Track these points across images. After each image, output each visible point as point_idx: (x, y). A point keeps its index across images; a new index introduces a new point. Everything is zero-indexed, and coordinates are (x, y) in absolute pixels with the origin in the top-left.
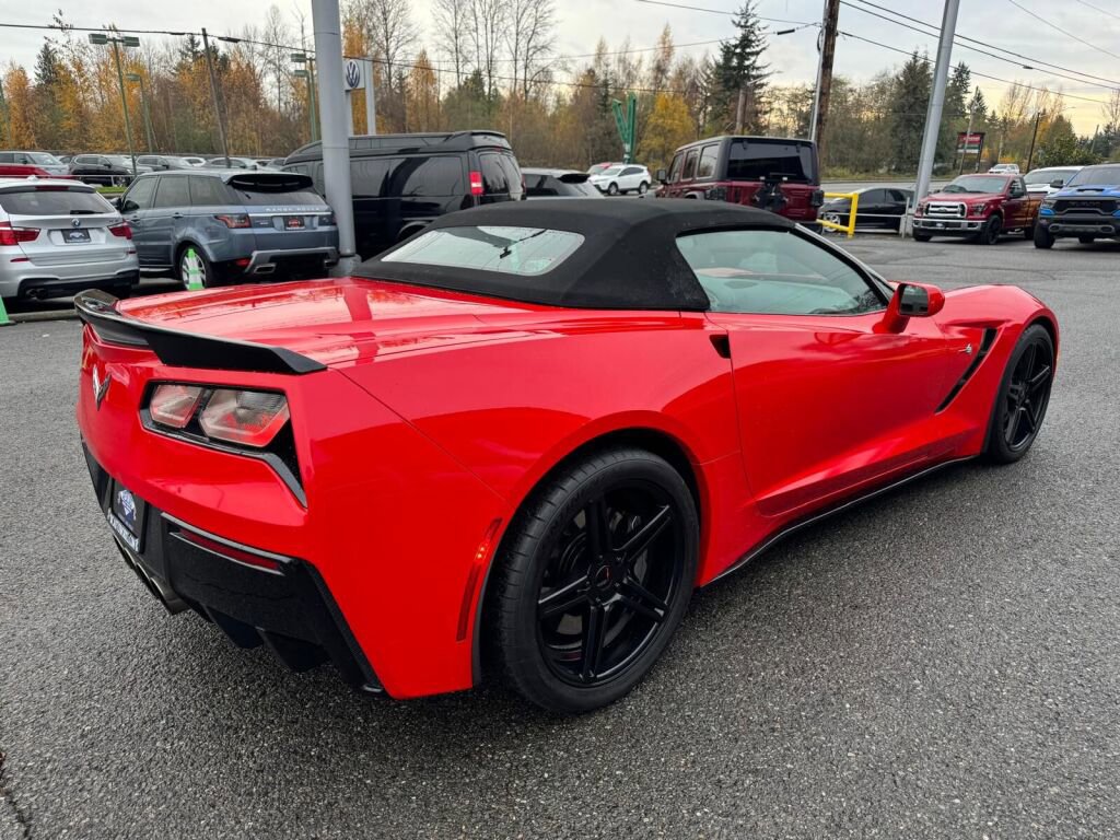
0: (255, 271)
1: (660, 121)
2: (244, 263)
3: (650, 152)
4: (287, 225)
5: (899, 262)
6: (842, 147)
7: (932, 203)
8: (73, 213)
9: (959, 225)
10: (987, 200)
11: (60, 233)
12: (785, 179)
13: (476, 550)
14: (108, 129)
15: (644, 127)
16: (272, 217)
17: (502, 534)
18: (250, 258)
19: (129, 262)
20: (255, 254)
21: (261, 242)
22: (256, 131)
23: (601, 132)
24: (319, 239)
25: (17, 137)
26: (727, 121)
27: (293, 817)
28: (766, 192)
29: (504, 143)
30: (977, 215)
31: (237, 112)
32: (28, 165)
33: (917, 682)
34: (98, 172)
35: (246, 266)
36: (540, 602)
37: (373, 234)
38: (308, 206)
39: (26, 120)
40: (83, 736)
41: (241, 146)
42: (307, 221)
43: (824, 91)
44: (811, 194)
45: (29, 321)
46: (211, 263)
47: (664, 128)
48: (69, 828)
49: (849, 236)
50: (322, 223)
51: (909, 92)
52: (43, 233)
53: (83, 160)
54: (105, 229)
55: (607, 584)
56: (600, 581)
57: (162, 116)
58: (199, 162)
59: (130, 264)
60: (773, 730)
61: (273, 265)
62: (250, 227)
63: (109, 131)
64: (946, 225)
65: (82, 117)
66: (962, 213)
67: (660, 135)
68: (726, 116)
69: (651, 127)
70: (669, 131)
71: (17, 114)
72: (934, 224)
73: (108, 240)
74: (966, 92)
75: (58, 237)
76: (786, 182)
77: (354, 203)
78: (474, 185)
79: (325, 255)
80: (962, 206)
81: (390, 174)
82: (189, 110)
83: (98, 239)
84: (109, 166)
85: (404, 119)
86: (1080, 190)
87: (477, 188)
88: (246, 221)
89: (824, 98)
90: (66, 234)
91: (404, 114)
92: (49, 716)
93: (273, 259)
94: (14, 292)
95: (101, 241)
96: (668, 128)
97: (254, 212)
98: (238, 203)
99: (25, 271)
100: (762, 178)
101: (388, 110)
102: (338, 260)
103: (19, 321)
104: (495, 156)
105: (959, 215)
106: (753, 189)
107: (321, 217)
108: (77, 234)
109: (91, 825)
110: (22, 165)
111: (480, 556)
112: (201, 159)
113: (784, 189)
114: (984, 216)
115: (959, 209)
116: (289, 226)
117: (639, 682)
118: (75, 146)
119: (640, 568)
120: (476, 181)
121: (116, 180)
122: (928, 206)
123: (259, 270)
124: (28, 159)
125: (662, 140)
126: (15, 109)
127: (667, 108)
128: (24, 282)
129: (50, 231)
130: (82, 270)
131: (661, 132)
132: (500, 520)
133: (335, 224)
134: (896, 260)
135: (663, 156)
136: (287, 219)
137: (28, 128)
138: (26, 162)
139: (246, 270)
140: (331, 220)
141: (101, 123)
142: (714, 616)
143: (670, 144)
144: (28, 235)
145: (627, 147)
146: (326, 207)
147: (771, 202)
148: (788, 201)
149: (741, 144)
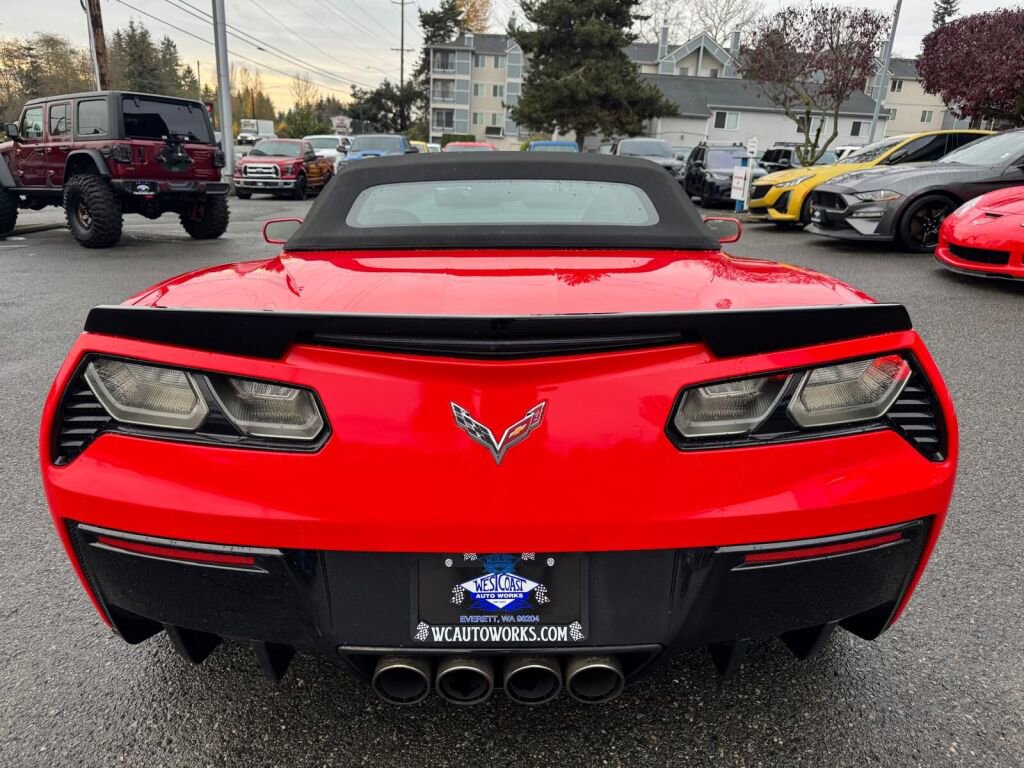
7: (249, 165)
9: (276, 184)
10: (293, 162)
12: (184, 139)
28: (173, 152)
30: (289, 175)
44: (213, 155)
51: (135, 60)
64: (266, 184)
66: (276, 173)
72: (254, 183)
74: (177, 65)
76: (188, 142)
80: (275, 168)
86: (364, 155)
100: (164, 138)
105: (274, 176)
113: (186, 149)
114: (294, 176)
115: (272, 170)
122: (246, 167)
147: (177, 162)
148: (193, 161)
149: (132, 101)
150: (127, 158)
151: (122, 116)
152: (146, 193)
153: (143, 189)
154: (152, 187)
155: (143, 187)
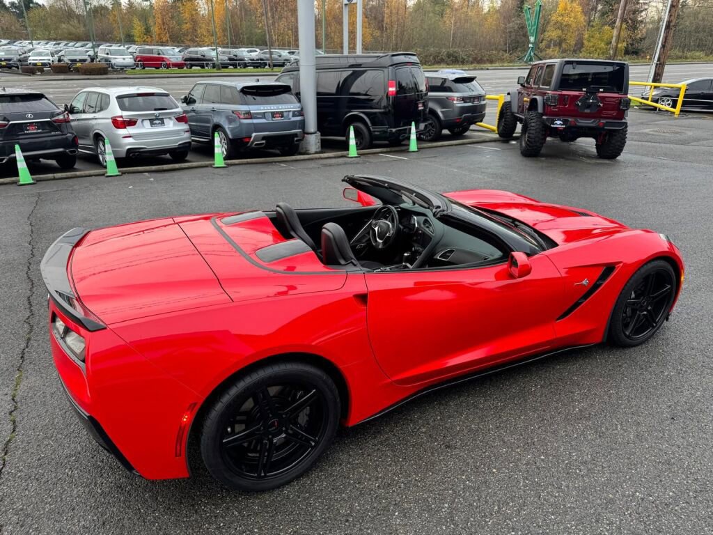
0: (253, 145)
1: (560, 19)
2: (247, 140)
3: (550, 41)
4: (273, 117)
5: (701, 142)
6: (701, 35)
8: (155, 110)
11: (148, 122)
12: (601, 90)
13: (182, 417)
14: (208, 29)
15: (548, 23)
16: (264, 113)
17: (197, 410)
18: (251, 137)
19: (185, 137)
20: (254, 135)
21: (258, 128)
22: (292, 30)
23: (516, 27)
24: (293, 125)
25: (159, 35)
26: (611, 17)
27: (102, 523)
28: (587, 99)
29: (415, 59)
31: (280, 18)
32: (160, 56)
33: (446, 505)
34: (198, 59)
35: (248, 142)
36: (224, 441)
37: (330, 118)
38: (287, 106)
39: (164, 23)
40: (39, 459)
41: (282, 40)
42: (285, 114)
43: (675, 4)
44: (621, 101)
45: (129, 173)
46: (230, 139)
47: (561, 24)
48: (13, 509)
49: (676, 116)
50: (294, 115)
52: (139, 122)
53: (190, 52)
54: (173, 118)
55: (276, 429)
56: (271, 427)
57: (238, 21)
58: (256, 51)
59: (186, 138)
60: (347, 521)
61: (264, 142)
62: (251, 118)
63: (208, 31)
65: (193, 22)
67: (558, 28)
68: (610, 14)
69: (552, 23)
70: (566, 26)
71: (160, 21)
73: (174, 124)
75: (147, 123)
76: (602, 92)
77: (318, 99)
78: (391, 89)
79: (296, 135)
81: (341, 82)
82: (253, 18)
83: (169, 124)
84: (204, 56)
85: (383, 21)
87: (393, 91)
88: (249, 115)
89: (673, 10)
90: (152, 122)
91: (383, 17)
92: (31, 445)
93: (264, 138)
94: (123, 155)
95: (171, 125)
96: (564, 24)
97: (254, 109)
98: (246, 104)
99: (129, 143)
100: (584, 89)
101: (373, 15)
102: (304, 137)
103: (123, 173)
104: (408, 69)
106: (576, 97)
107: (294, 112)
108: (157, 122)
109: (22, 510)
110: (157, 56)
111: (185, 420)
112: (257, 50)
113: (600, 97)
116: (274, 117)
117: (298, 478)
118: (190, 40)
119: (303, 418)
120: (392, 87)
121: (207, 65)
123: (256, 145)
124: (161, 52)
125: (560, 32)
126: (158, 18)
127: (565, 9)
128: (129, 150)
129: (143, 120)
130: (161, 143)
131: (559, 26)
132: (195, 404)
133: (302, 115)
134: (699, 140)
135: (560, 44)
136: (273, 114)
137: (165, 29)
138: (159, 54)
139: (249, 145)
140: (301, 113)
141: (204, 26)
142: (366, 440)
143: (566, 35)
144: (132, 123)
145: (532, 39)
146: (298, 105)
147: (589, 106)
148: (601, 105)
149: (571, 65)
150: (555, 103)
151: (560, 75)
152: (559, 126)
153: (558, 124)
154: (565, 122)
155: (559, 122)
